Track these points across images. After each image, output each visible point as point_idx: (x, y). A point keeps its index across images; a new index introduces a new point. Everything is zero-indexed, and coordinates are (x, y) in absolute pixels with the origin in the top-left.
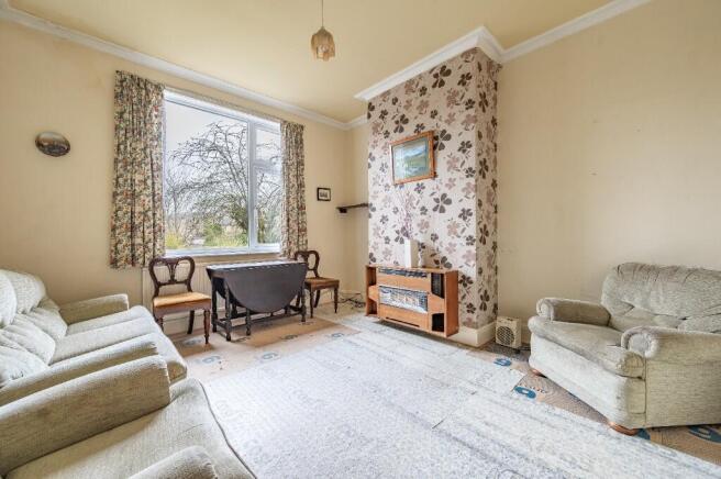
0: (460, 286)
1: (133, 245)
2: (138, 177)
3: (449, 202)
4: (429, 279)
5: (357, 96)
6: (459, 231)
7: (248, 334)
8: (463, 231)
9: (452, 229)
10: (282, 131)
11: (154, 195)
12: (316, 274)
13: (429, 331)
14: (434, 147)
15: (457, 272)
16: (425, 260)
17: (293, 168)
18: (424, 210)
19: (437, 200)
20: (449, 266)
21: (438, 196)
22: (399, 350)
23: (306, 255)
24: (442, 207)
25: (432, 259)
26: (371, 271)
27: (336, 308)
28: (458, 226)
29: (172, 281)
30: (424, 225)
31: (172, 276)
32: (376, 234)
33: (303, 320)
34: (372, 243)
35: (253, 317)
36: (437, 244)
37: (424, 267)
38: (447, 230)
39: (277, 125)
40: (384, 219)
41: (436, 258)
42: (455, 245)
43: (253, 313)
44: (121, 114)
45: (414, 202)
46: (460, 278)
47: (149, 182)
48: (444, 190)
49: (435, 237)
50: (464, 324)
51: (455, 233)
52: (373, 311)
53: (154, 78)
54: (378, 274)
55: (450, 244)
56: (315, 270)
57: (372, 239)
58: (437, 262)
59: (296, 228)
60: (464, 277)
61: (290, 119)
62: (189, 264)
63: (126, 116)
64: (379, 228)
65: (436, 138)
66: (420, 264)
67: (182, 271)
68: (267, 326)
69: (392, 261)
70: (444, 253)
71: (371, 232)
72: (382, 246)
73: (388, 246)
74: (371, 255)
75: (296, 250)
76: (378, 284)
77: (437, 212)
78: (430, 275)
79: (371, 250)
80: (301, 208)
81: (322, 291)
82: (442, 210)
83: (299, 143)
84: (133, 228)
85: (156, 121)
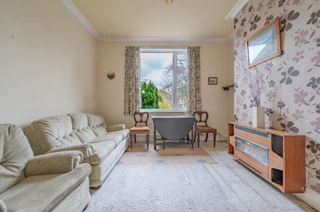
0: (308, 151)
1: (129, 107)
2: (131, 83)
3: (296, 73)
4: (269, 139)
5: (226, 18)
6: (307, 99)
7: (164, 148)
8: (313, 98)
9: (300, 97)
10: (188, 52)
11: (136, 89)
12: (206, 124)
13: (270, 180)
14: (281, 31)
15: (304, 137)
16: (273, 123)
17: (194, 70)
18: (272, 83)
19: (284, 74)
20: (296, 130)
21: (285, 69)
22: (235, 186)
23: (200, 113)
24: (289, 79)
25: (279, 122)
26: (231, 126)
27: (214, 144)
28: (306, 94)
29: (141, 121)
30: (272, 96)
31: (141, 120)
32: (238, 102)
33: (192, 148)
34: (236, 108)
35: (166, 141)
36: (283, 110)
37: (272, 128)
38: (294, 99)
39: (186, 50)
40: (243, 92)
41: (283, 122)
42: (302, 112)
43: (166, 139)
44: (127, 61)
45: (264, 78)
46: (307, 143)
47: (134, 84)
48: (290, 63)
49: (281, 105)
50: (313, 187)
51: (303, 101)
52: (232, 152)
53: (136, 45)
54: (235, 129)
55: (297, 111)
56: (206, 122)
57: (236, 106)
58: (283, 125)
59: (195, 100)
60: (312, 142)
61: (192, 45)
62: (147, 115)
63: (128, 62)
64: (240, 98)
65: (284, 22)
66: (267, 126)
67: (145, 117)
68: (175, 146)
69: (247, 122)
70: (290, 118)
71: (235, 101)
72: (242, 111)
73: (245, 110)
74: (236, 115)
75: (194, 111)
76: (235, 135)
77: (284, 84)
78: (270, 136)
79: (235, 113)
80: (198, 89)
81: (209, 134)
82: (289, 81)
83: (197, 56)
84: (130, 101)
85: (137, 61)
